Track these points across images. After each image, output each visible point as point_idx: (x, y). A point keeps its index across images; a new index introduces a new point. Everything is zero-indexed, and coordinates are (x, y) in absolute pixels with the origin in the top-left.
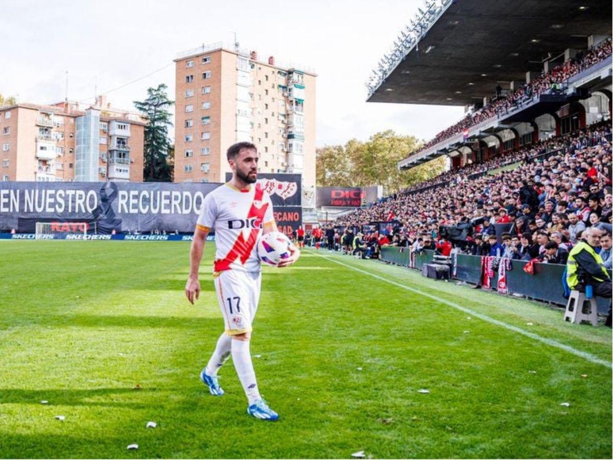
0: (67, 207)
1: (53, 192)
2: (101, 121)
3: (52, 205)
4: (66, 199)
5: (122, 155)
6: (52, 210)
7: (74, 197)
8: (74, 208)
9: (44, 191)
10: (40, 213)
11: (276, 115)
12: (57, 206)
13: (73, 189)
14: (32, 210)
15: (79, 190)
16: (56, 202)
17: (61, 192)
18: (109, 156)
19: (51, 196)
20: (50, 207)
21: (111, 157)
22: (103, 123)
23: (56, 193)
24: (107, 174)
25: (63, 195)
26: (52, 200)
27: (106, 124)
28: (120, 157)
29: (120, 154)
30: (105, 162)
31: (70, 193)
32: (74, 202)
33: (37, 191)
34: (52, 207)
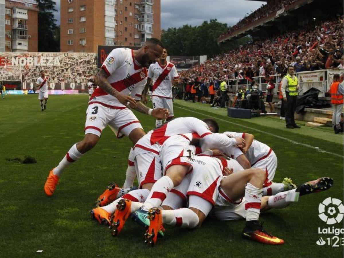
2: (6, 8)
5: (21, 33)
11: (133, 4)
18: (12, 33)
21: (14, 34)
22: (7, 9)
24: (12, 47)
27: (10, 10)
28: (21, 34)
29: (21, 32)
30: (9, 38)
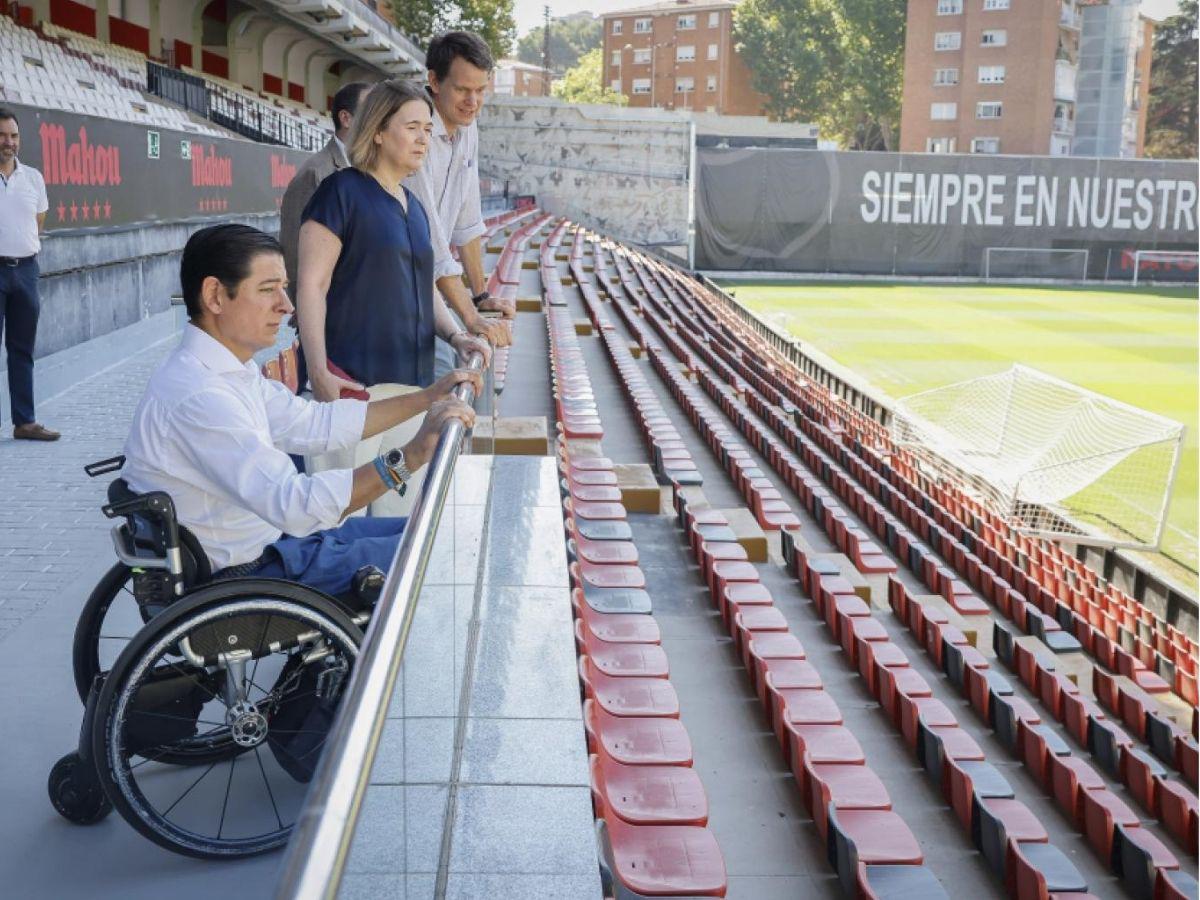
0: (1156, 217)
1: (1128, 184)
3: (1125, 213)
4: (1155, 200)
6: (1125, 224)
7: (1173, 194)
8: (1170, 218)
9: (1110, 182)
10: (1100, 230)
12: (1136, 215)
13: (1172, 179)
14: (1083, 223)
15: (1184, 179)
16: (1135, 207)
17: (1146, 184)
19: (1126, 193)
20: (1122, 216)
23: (1136, 186)
25: (1151, 192)
26: (1127, 203)
31: (1166, 185)
32: (1172, 206)
33: (1096, 182)
34: (1127, 218)
